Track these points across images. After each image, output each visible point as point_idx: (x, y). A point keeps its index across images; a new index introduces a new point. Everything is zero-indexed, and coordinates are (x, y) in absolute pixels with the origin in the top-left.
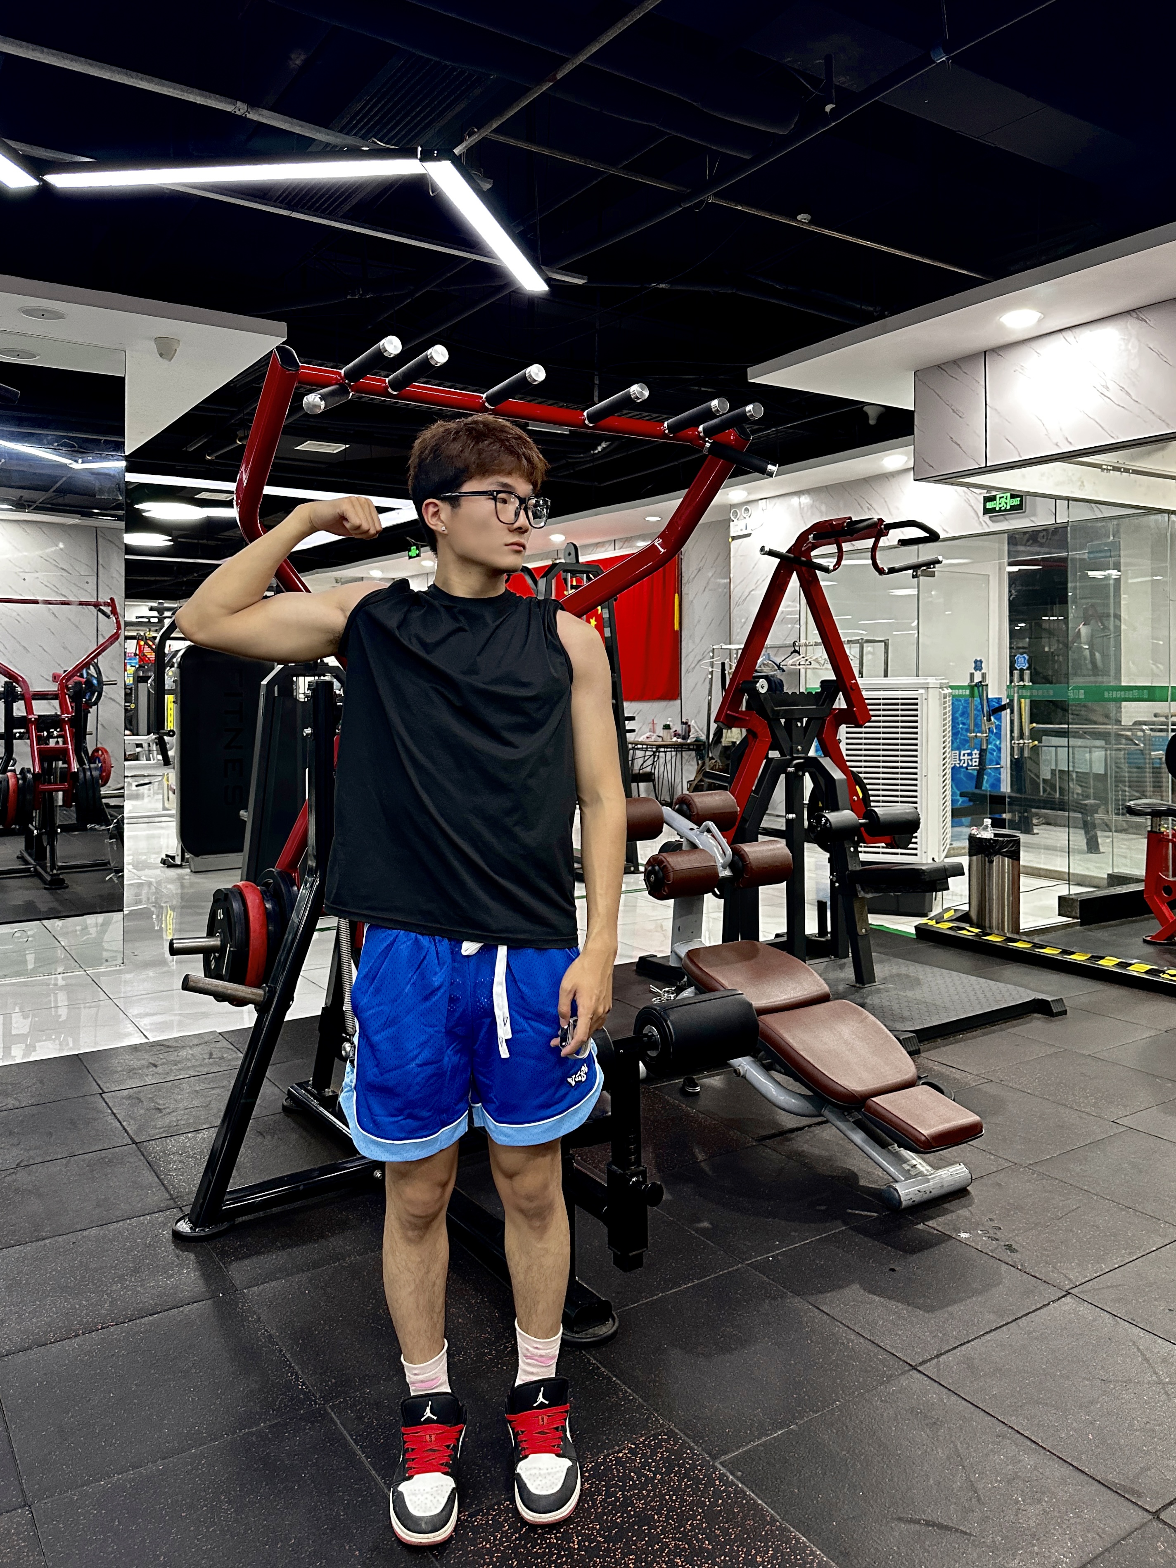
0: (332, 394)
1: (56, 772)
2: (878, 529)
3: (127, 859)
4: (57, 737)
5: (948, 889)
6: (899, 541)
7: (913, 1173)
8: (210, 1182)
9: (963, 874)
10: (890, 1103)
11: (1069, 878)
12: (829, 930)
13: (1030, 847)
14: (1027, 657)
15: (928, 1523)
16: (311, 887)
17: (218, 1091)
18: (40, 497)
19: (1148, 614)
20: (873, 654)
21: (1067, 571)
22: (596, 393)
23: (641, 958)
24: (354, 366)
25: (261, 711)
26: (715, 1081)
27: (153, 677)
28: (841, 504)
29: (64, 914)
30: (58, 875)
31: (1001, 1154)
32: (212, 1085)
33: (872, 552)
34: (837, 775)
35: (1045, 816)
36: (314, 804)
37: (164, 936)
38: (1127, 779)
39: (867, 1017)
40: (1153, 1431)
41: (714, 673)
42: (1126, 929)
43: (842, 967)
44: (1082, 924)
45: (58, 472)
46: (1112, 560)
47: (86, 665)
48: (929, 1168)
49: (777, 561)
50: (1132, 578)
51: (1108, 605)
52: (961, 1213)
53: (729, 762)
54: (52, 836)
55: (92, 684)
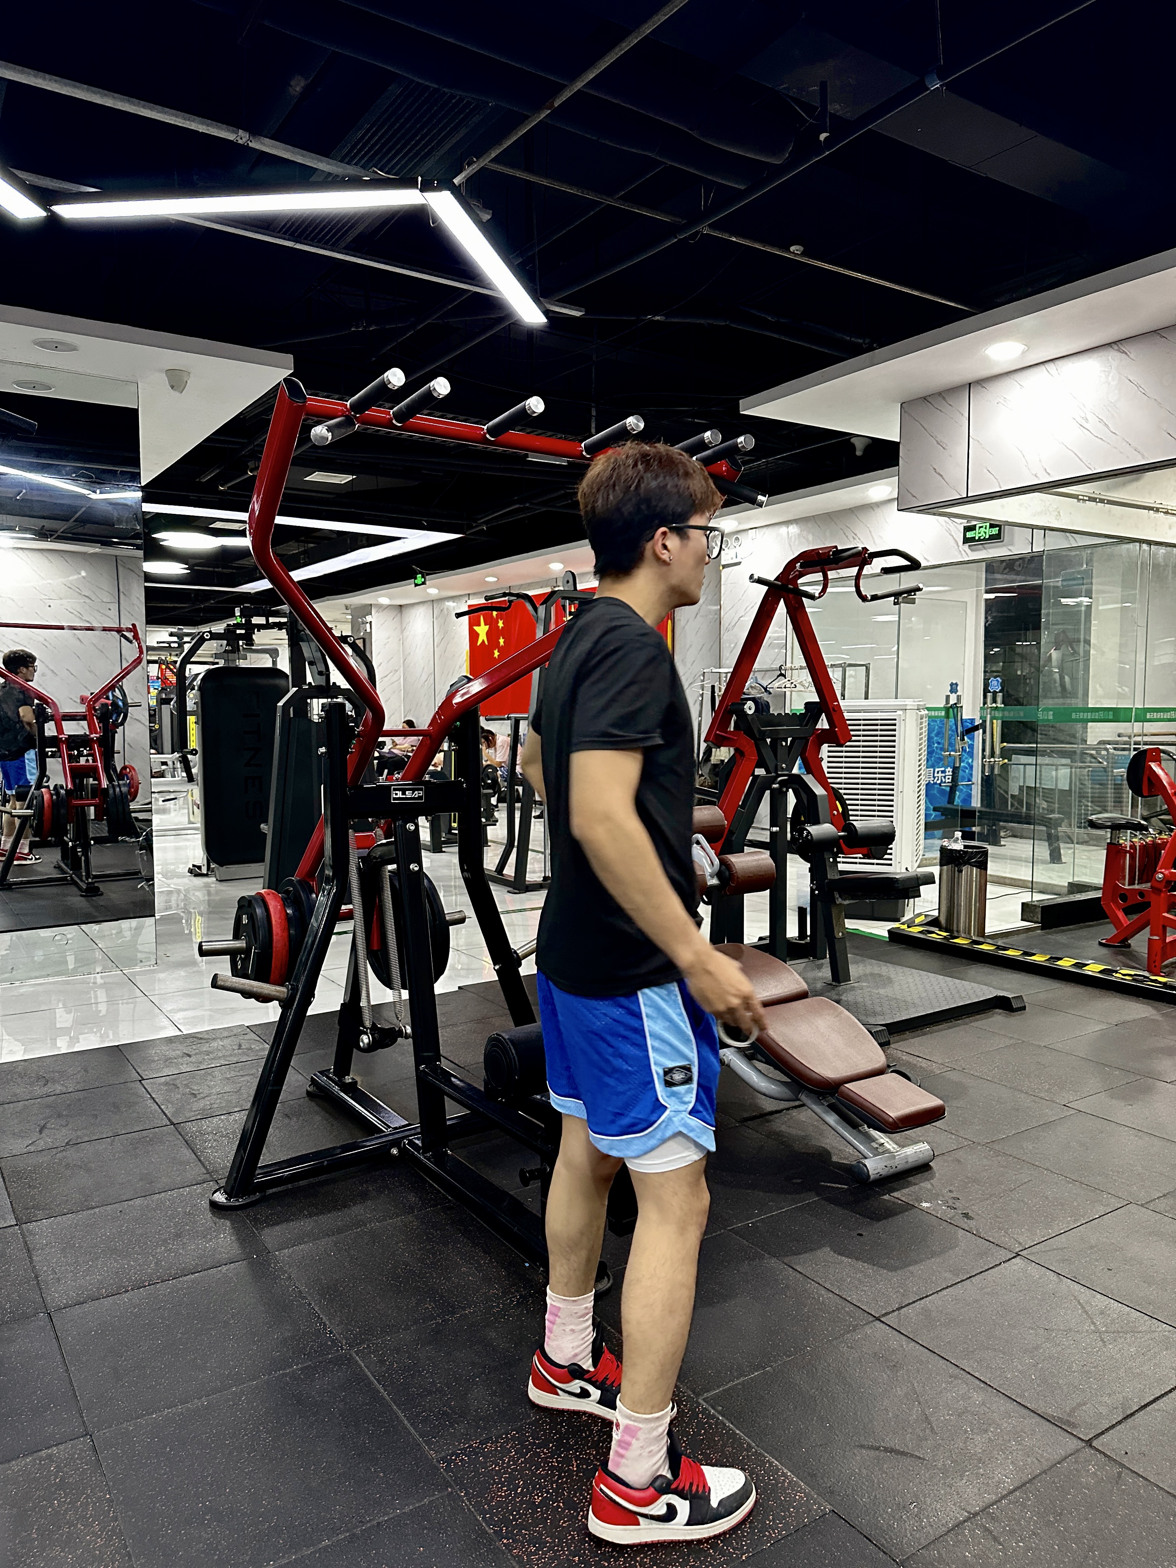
0: (339, 425)
1: (87, 788)
2: (862, 558)
3: (157, 868)
4: (87, 755)
5: (919, 896)
6: (882, 569)
7: (880, 1150)
8: (242, 1159)
9: (934, 882)
10: (862, 1088)
11: (1031, 886)
12: (809, 933)
13: (998, 857)
14: (1000, 680)
15: (886, 1450)
16: (329, 894)
17: (247, 1078)
18: (61, 526)
19: (1117, 639)
20: (855, 677)
21: (1041, 598)
22: (593, 425)
24: (359, 398)
25: (278, 731)
27: (175, 699)
28: (828, 534)
29: (100, 919)
30: (93, 883)
31: (961, 1134)
32: (241, 1073)
33: (856, 580)
34: (819, 791)
35: (1012, 829)
36: (329, 817)
37: (194, 939)
38: (1090, 795)
39: (841, 1012)
40: (1089, 1372)
41: (705, 695)
42: (1084, 932)
43: (820, 967)
44: (1043, 928)
45: (78, 503)
46: (1084, 587)
47: (111, 687)
48: (896, 1146)
49: (765, 588)
50: (1102, 605)
51: (1079, 631)
52: (923, 1185)
53: (718, 779)
54: (86, 848)
55: (118, 706)
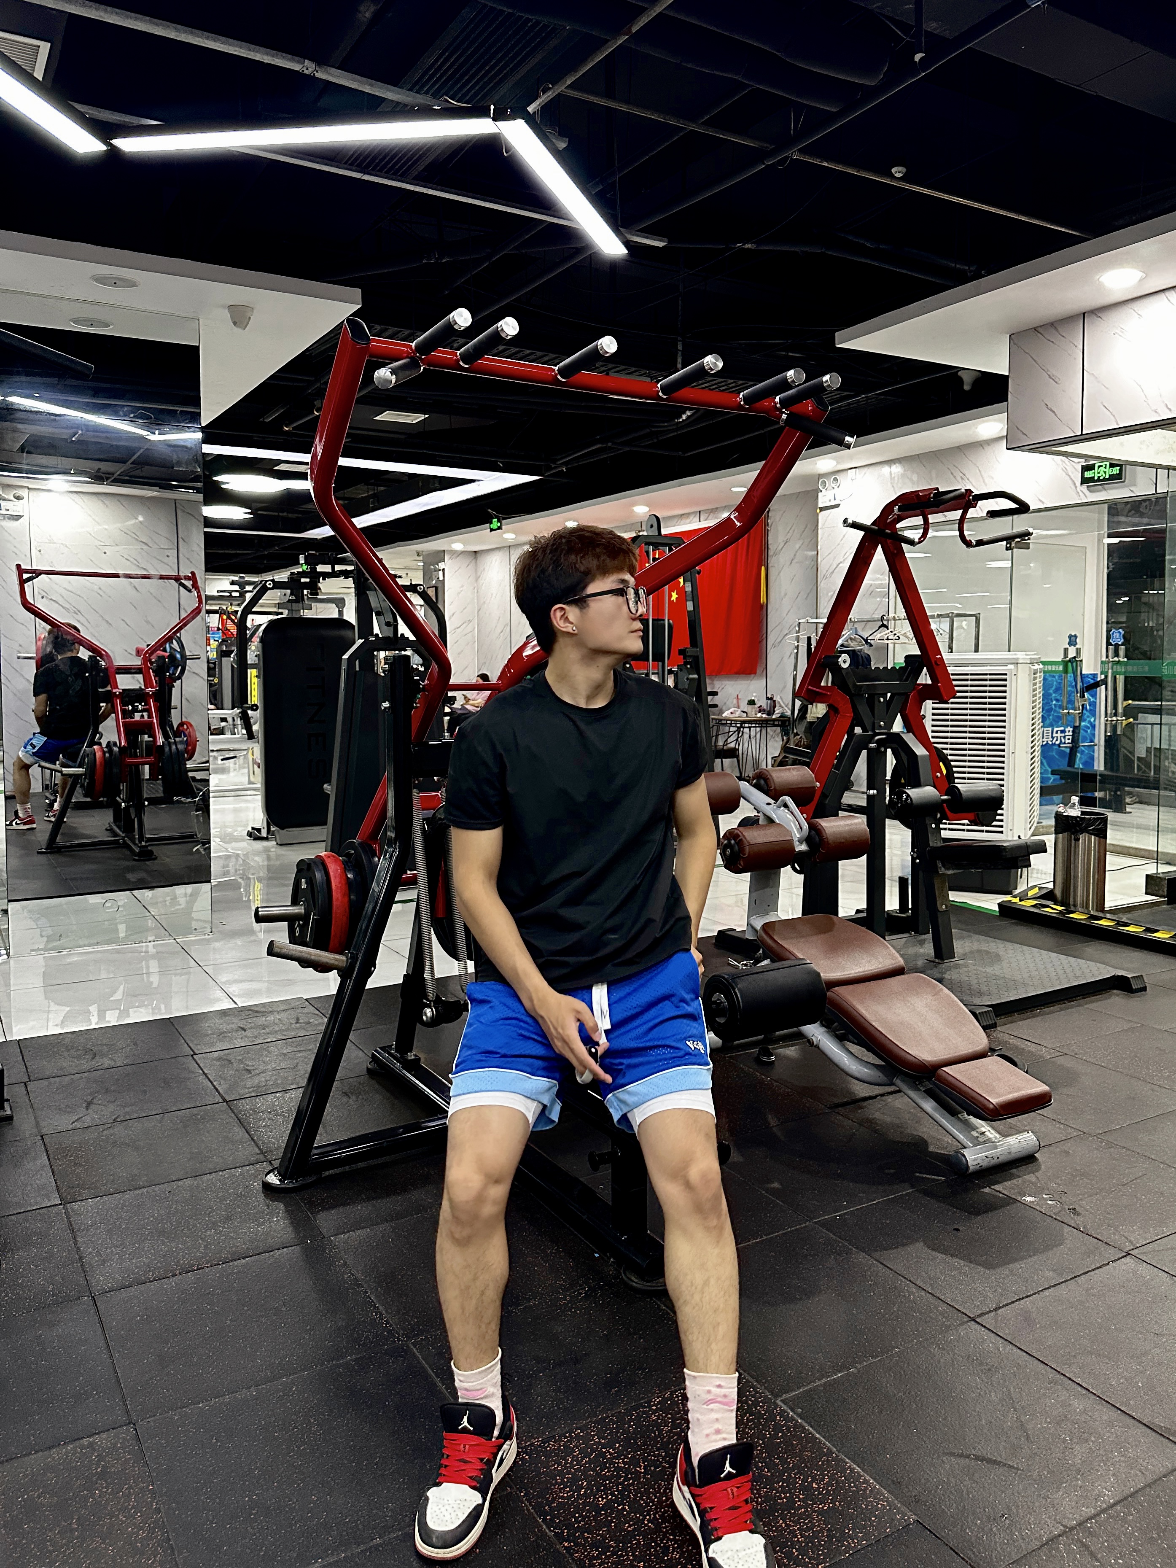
1: (142, 745)
2: (966, 500)
3: (213, 831)
4: (142, 711)
5: (1030, 866)
6: (988, 512)
7: (981, 1140)
8: (297, 1139)
9: (1046, 851)
10: (961, 1072)
11: (1157, 857)
12: (910, 906)
13: (1118, 825)
14: (1123, 632)
15: (977, 1458)
16: (391, 857)
17: (303, 1054)
18: (117, 469)
20: (962, 628)
21: (1165, 543)
22: (679, 360)
23: (719, 932)
24: (425, 338)
25: (342, 685)
26: (791, 1051)
27: (235, 652)
28: (934, 473)
29: (153, 885)
30: (146, 847)
31: (1070, 1123)
32: (299, 1048)
33: (959, 524)
34: (920, 751)
35: (1138, 795)
37: (250, 905)
39: (942, 990)
41: (800, 648)
43: (921, 943)
44: (1168, 903)
45: (135, 444)
47: (169, 639)
48: (998, 1136)
49: (862, 533)
52: (1027, 1177)
53: (813, 738)
54: (140, 809)
55: (175, 658)
